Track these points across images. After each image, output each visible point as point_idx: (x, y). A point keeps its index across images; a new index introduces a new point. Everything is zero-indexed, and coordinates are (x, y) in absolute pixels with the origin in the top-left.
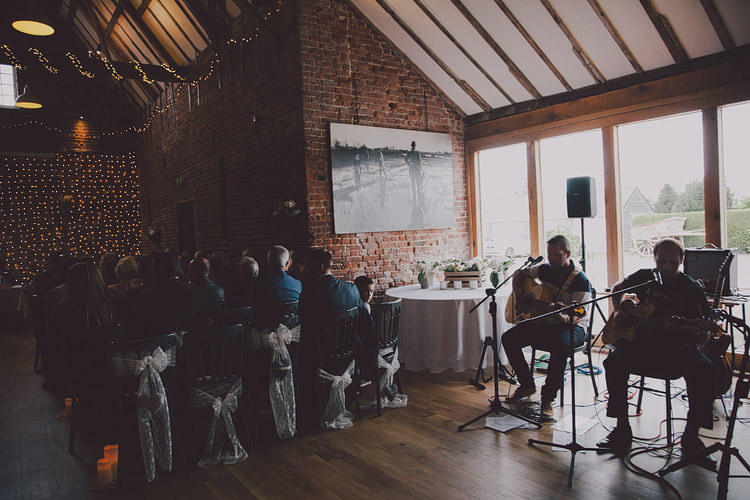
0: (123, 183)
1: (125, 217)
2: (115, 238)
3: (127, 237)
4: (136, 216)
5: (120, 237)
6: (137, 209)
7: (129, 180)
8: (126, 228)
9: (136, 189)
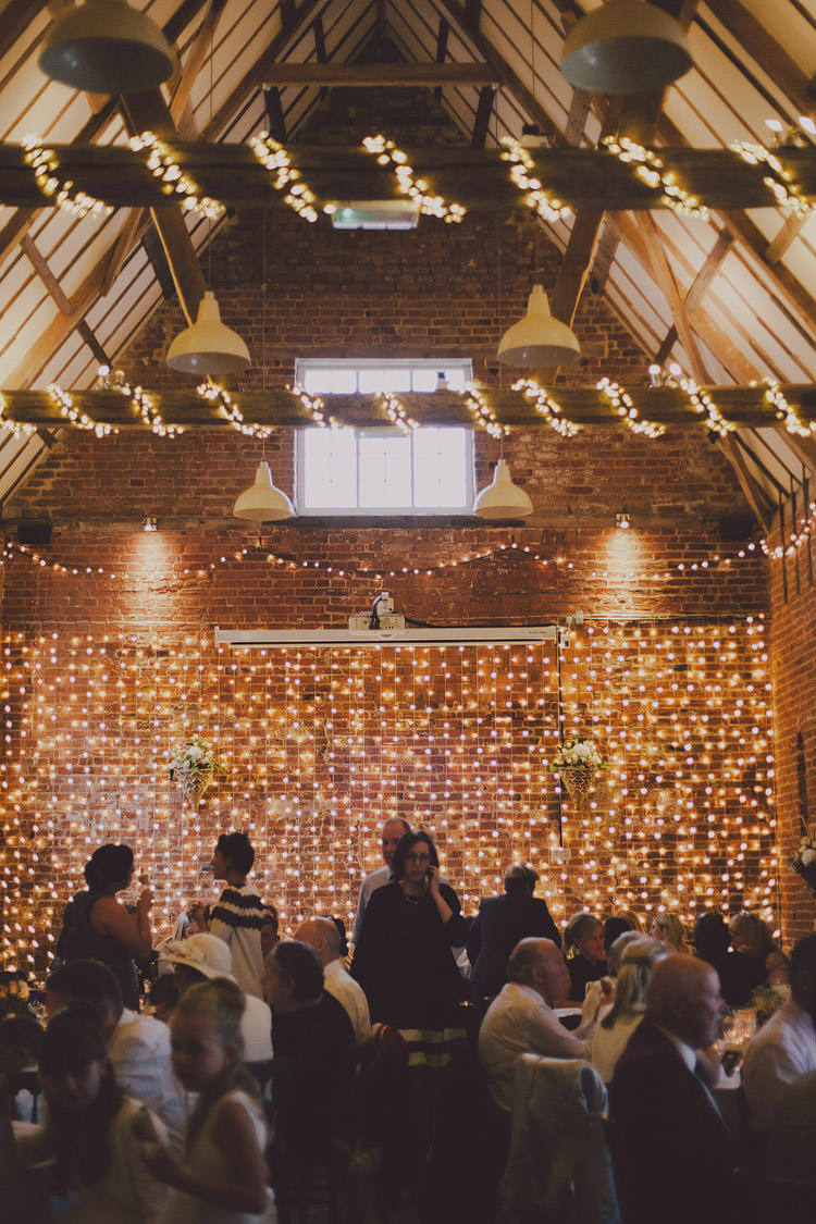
0: (729, 704)
1: (733, 808)
2: (701, 869)
3: (738, 866)
4: (763, 805)
5: (718, 865)
6: (766, 784)
7: (746, 696)
8: (735, 837)
9: (765, 726)
